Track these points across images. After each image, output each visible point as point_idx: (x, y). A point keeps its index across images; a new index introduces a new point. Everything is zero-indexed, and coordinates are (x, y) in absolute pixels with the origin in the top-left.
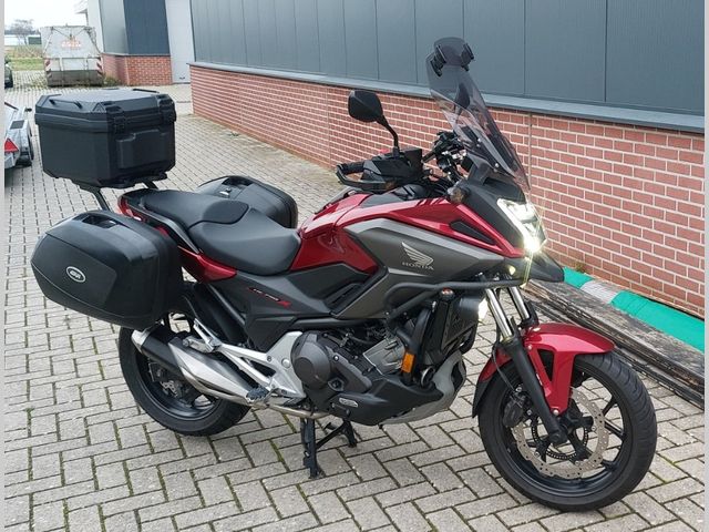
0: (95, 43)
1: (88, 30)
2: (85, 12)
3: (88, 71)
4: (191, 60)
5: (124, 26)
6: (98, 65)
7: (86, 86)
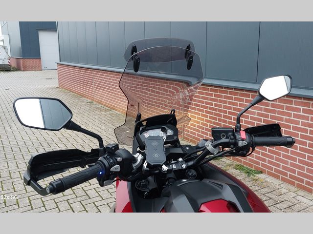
0: (7, 53)
1: (4, 47)
2: (3, 41)
3: (4, 65)
4: (58, 61)
5: (20, 46)
6: (9, 62)
7: (3, 71)
